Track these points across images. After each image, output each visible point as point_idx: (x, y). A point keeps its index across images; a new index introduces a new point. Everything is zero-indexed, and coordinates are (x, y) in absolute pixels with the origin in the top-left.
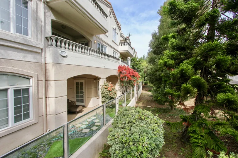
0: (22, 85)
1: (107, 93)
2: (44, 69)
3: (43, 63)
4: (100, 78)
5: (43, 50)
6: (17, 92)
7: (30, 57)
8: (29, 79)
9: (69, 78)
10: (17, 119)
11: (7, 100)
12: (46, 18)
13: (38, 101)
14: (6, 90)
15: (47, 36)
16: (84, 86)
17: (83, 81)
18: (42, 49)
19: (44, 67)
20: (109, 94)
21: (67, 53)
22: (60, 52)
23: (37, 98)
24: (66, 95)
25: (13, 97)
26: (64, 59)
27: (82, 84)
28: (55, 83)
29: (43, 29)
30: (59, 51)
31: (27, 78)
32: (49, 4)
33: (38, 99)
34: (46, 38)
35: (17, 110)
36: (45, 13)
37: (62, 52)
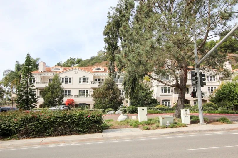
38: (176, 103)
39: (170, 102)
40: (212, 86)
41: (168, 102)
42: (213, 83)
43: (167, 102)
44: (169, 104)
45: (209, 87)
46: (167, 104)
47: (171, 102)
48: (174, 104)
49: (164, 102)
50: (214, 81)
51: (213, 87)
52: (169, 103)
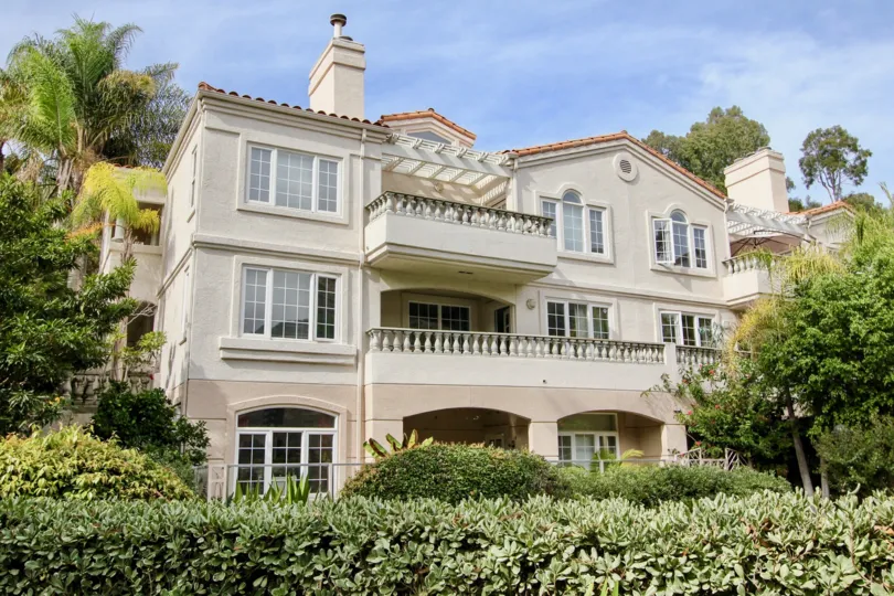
38: (388, 448)
39: (328, 440)
40: (690, 309)
41: (306, 433)
42: (695, 283)
43: (296, 438)
44: (313, 456)
45: (670, 309)
46: (295, 456)
47: (337, 431)
48: (370, 458)
49: (268, 433)
50: (701, 271)
51: (697, 312)
52: (314, 439)
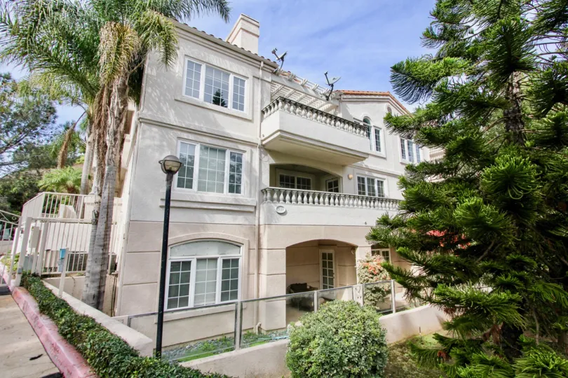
0: (231, 254)
1: (366, 278)
2: (257, 234)
3: (257, 224)
4: (357, 247)
5: (257, 208)
6: (226, 262)
7: (240, 219)
8: (240, 247)
9: (289, 245)
10: (224, 296)
11: (216, 271)
12: (263, 165)
13: (248, 278)
14: (215, 259)
15: (263, 188)
16: (333, 261)
17: (331, 251)
18: (255, 207)
19: (257, 230)
20: (371, 279)
21: (287, 207)
22: (276, 208)
23: (246, 272)
24: (285, 272)
25: (222, 269)
26: (282, 217)
27: (330, 256)
28: (268, 253)
29: (258, 180)
30: (274, 206)
31: (238, 245)
32: (266, 147)
33: (249, 274)
34: (262, 191)
35: (225, 285)
36: (260, 160)
37: (278, 208)
